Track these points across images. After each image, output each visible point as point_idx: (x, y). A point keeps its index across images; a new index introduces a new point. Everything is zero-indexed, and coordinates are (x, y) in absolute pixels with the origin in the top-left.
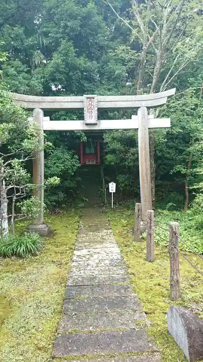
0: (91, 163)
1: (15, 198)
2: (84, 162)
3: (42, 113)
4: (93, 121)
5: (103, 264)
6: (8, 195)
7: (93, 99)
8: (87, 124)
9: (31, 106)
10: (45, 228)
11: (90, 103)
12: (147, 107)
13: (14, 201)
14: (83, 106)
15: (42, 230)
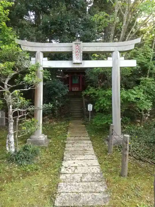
0: (75, 90)
1: (18, 119)
2: (71, 89)
3: (41, 55)
4: (79, 61)
6: (13, 116)
7: (79, 45)
8: (74, 63)
9: (34, 50)
10: (43, 138)
11: (77, 47)
12: (120, 52)
13: (17, 122)
14: (72, 50)
15: (40, 140)
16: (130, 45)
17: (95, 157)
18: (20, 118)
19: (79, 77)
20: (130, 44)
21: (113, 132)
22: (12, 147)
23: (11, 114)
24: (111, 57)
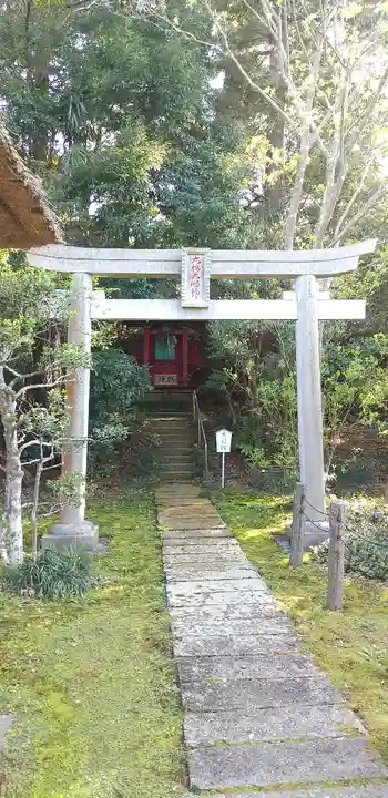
0: (166, 383)
1: (41, 468)
3: (87, 282)
4: (199, 302)
5: (237, 614)
7: (200, 257)
8: (186, 308)
9: (66, 268)
10: (89, 532)
11: (196, 263)
12: (317, 277)
13: (39, 474)
14: (180, 270)
15: (83, 539)
16: (347, 257)
17: (253, 573)
18: (45, 465)
19: (179, 338)
20: (347, 255)
21: (305, 503)
22: (17, 549)
23: (16, 454)
24: (293, 290)
